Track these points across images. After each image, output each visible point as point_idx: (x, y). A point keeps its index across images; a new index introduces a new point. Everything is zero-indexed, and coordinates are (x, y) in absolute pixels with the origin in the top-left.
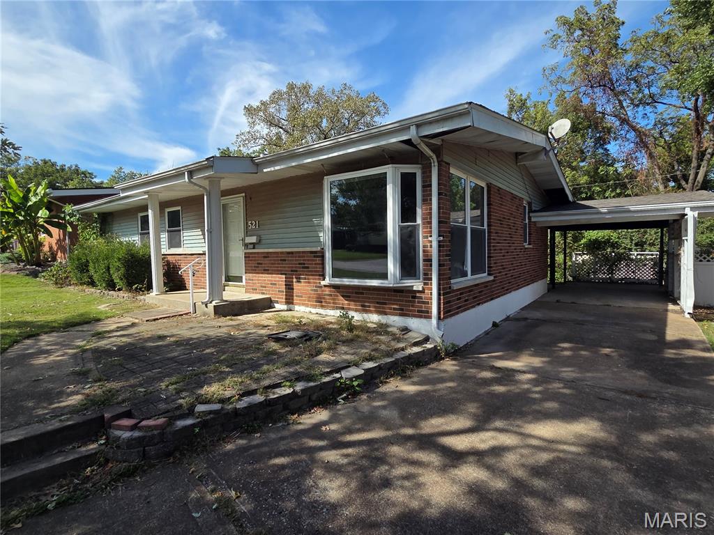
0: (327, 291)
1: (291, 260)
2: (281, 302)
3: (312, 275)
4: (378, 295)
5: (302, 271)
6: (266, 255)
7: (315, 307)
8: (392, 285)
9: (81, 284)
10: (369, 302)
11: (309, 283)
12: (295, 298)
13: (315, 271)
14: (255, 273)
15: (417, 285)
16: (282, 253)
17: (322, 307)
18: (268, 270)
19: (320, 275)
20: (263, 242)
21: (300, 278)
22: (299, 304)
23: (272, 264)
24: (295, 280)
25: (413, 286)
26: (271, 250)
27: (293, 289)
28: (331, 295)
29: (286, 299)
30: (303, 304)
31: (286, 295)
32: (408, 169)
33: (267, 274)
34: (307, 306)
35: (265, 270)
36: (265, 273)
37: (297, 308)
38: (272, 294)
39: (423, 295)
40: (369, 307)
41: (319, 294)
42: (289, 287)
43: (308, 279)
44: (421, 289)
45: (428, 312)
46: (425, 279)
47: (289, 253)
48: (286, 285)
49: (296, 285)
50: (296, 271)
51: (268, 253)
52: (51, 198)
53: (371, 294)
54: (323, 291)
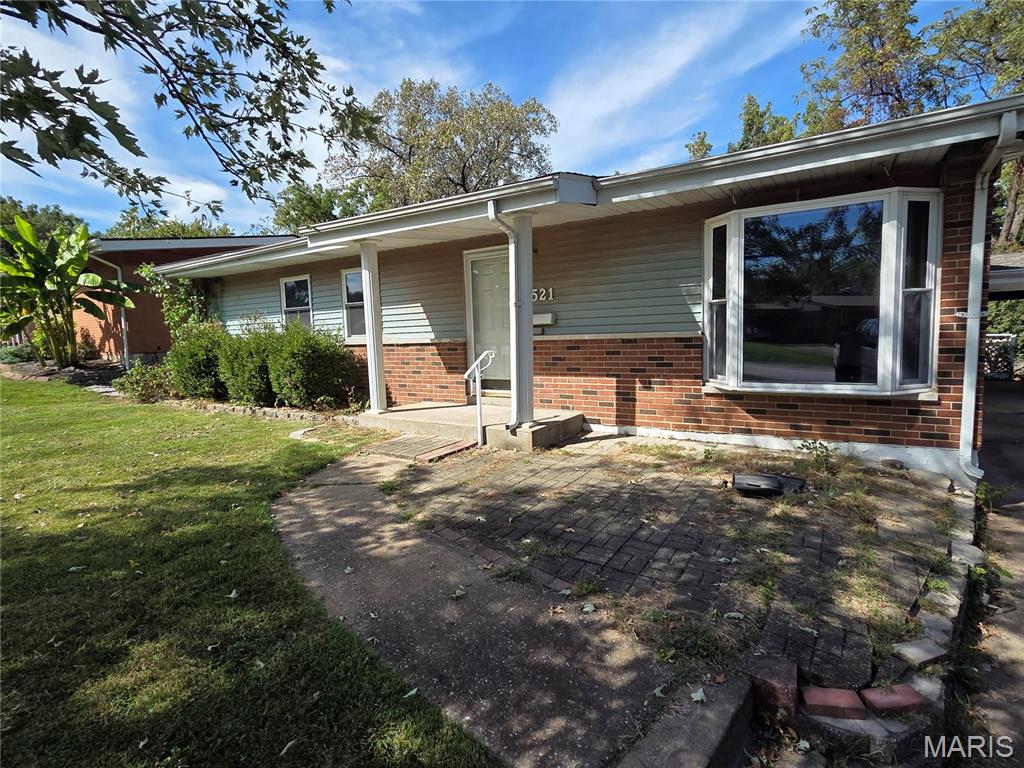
0: (713, 403)
1: (630, 353)
2: (608, 422)
3: (677, 377)
4: (827, 408)
5: (656, 371)
6: (574, 346)
7: (685, 429)
8: (889, 393)
9: (195, 396)
10: (808, 421)
11: (671, 389)
12: (638, 415)
13: (686, 371)
14: (547, 375)
15: (926, 393)
16: (610, 341)
17: (700, 429)
18: (579, 370)
19: (696, 377)
20: (563, 323)
21: (650, 383)
22: (648, 425)
23: (589, 359)
24: (638, 385)
25: (917, 394)
26: (586, 337)
27: (634, 400)
28: (722, 410)
29: (617, 416)
30: (657, 425)
31: (618, 410)
32: (919, 194)
33: (576, 375)
34: (666, 427)
35: (569, 370)
36: (572, 375)
37: (640, 430)
38: (585, 409)
39: (936, 410)
40: (810, 428)
41: (693, 409)
42: (626, 398)
43: (670, 383)
44: (936, 399)
45: (946, 437)
46: (939, 382)
47: (623, 341)
48: (617, 393)
49: (641, 395)
50: (644, 371)
51: (577, 341)
52: (95, 254)
53: (813, 407)
54: (701, 403)
